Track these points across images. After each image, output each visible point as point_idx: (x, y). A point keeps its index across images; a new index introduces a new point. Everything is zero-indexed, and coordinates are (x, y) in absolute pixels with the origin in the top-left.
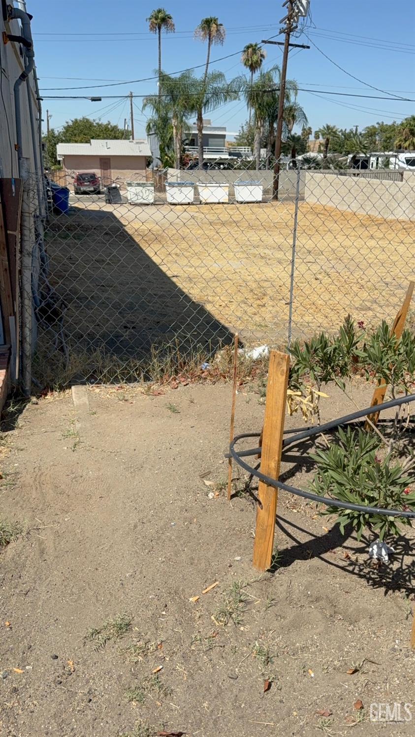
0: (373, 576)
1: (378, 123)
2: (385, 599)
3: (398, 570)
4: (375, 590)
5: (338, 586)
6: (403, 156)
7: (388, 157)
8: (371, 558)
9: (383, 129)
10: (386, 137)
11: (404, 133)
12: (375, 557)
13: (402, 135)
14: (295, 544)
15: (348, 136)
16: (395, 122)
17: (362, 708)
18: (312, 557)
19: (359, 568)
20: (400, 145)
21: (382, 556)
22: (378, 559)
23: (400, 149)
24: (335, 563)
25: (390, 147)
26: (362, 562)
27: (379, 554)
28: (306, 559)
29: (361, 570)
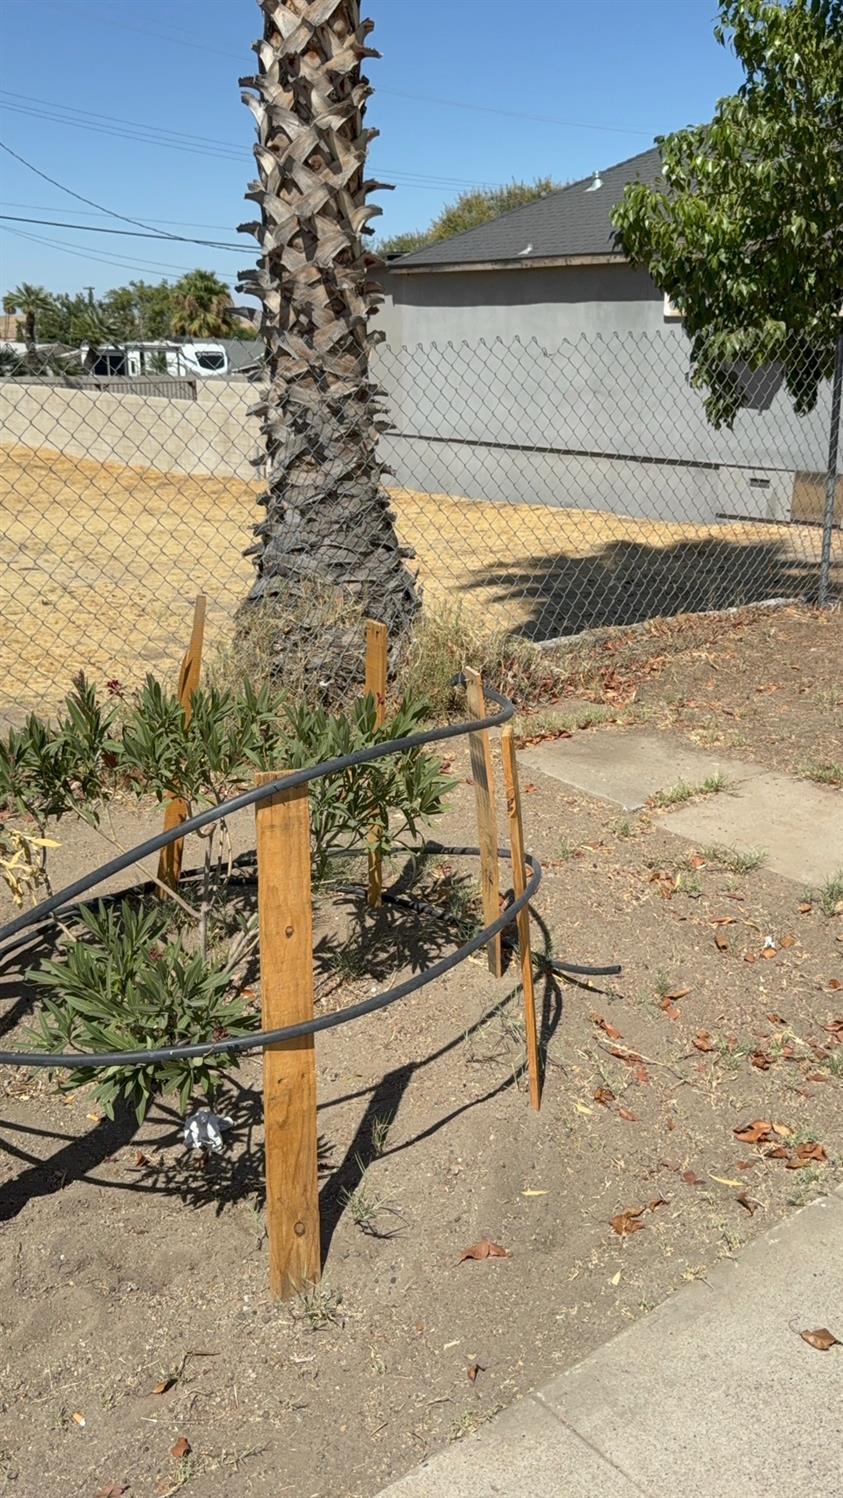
0: (194, 1185)
1: (132, 284)
2: (217, 1224)
3: (242, 1158)
4: (199, 1210)
5: (121, 1224)
6: (190, 350)
7: (162, 352)
8: (190, 1150)
9: (146, 295)
10: (154, 311)
11: (186, 303)
12: (197, 1145)
13: (183, 308)
14: (28, 1166)
15: (75, 309)
16: (165, 282)
17: (188, 1452)
18: (68, 1182)
19: (167, 1176)
20: (182, 328)
21: (209, 1139)
22: (204, 1148)
23: (183, 335)
24: (118, 1180)
25: (164, 330)
26: (172, 1163)
27: (204, 1137)
28: (54, 1192)
29: (169, 1180)
